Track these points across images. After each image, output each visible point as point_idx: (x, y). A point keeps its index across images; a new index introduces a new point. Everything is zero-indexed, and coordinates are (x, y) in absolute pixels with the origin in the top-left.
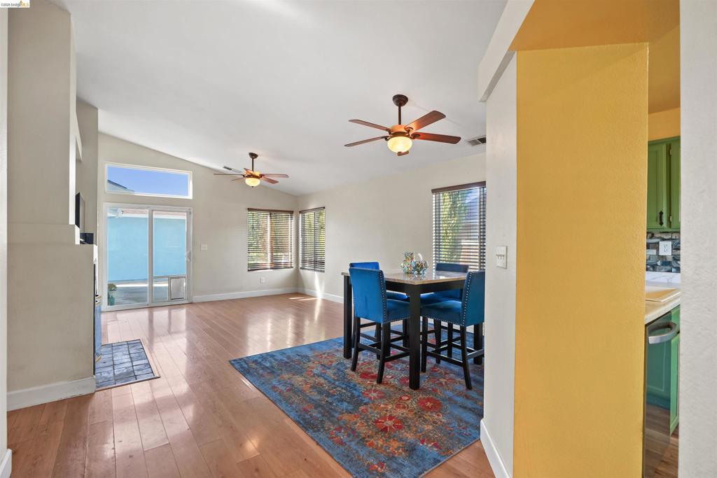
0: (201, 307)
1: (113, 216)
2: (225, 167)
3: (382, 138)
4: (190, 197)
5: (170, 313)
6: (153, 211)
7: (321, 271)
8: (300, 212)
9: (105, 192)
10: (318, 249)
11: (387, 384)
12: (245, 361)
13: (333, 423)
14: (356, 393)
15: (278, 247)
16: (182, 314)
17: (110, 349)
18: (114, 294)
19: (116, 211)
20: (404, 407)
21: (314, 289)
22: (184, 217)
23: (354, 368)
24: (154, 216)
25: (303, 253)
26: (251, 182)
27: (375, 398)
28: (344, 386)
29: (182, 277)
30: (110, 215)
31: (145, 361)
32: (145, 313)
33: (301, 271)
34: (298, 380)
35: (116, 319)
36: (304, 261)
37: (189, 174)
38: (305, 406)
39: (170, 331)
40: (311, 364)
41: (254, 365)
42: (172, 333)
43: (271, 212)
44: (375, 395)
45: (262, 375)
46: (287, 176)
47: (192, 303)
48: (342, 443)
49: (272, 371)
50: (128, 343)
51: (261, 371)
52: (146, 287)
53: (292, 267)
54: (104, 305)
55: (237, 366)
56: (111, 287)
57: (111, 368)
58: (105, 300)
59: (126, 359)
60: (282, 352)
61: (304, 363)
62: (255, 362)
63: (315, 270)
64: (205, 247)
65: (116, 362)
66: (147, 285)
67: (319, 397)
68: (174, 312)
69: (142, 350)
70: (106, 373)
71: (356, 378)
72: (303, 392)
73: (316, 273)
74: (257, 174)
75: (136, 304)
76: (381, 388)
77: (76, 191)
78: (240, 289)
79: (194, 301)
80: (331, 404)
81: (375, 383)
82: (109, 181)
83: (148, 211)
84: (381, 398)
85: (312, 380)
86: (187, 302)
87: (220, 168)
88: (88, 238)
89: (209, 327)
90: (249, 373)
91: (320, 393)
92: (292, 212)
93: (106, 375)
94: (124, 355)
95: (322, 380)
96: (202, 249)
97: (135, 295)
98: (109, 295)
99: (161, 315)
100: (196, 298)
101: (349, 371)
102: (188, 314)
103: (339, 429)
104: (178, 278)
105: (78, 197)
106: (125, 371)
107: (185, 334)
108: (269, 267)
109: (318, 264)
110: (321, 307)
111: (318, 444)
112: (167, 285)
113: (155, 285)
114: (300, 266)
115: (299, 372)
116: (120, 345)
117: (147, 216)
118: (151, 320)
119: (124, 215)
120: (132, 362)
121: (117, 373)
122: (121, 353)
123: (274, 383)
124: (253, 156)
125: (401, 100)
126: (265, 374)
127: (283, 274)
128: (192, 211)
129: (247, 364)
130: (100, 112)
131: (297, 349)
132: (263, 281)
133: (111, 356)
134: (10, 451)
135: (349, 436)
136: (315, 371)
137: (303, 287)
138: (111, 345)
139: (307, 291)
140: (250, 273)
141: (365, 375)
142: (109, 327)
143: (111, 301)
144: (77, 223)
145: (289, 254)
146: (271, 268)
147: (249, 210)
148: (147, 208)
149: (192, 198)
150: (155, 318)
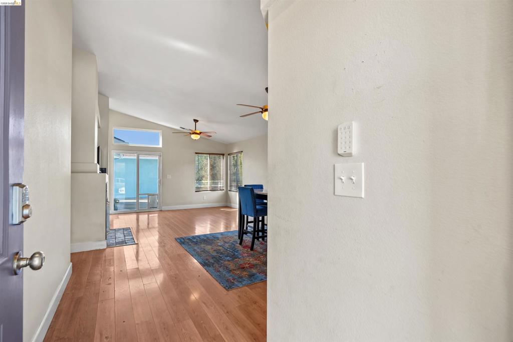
0: (166, 213)
1: (118, 157)
2: (181, 128)
3: (259, 112)
4: (160, 146)
5: (148, 216)
6: (139, 154)
8: (229, 155)
9: (112, 144)
10: (239, 178)
12: (183, 239)
13: (218, 264)
14: (236, 254)
15: (215, 176)
16: (155, 216)
18: (118, 206)
19: (119, 155)
20: (259, 260)
21: (237, 204)
22: (157, 158)
23: (241, 244)
24: (140, 158)
25: (230, 181)
26: (194, 137)
27: (245, 256)
28: (232, 251)
29: (155, 195)
30: (115, 157)
31: (132, 237)
32: (134, 216)
33: (229, 192)
34: (208, 248)
35: (118, 218)
36: (231, 186)
37: (160, 132)
38: (208, 257)
39: (149, 227)
40: (218, 241)
41: (187, 241)
42: (151, 228)
43: (210, 154)
44: (246, 255)
45: (190, 245)
46: (217, 133)
47: (161, 211)
48: (219, 271)
49: (196, 243)
50: (123, 229)
51: (190, 243)
53: (223, 190)
54: (112, 211)
55: (179, 241)
56: (116, 201)
57: (114, 239)
58: (112, 207)
59: (122, 236)
60: (205, 235)
61: (215, 241)
62: (189, 239)
63: (237, 192)
64: (169, 177)
65: (117, 237)
66: (136, 201)
67: (216, 254)
68: (151, 216)
69: (130, 232)
70: (112, 241)
71: (240, 247)
72: (209, 252)
74: (198, 132)
75: (129, 210)
76: (252, 252)
77: (98, 145)
78: (191, 203)
79: (163, 209)
80: (221, 257)
81: (249, 250)
82: (115, 138)
83: (136, 155)
84: (248, 256)
85: (215, 248)
86: (158, 210)
87: (178, 128)
88: (103, 171)
89: (168, 223)
90: (184, 243)
91: (217, 253)
92: (223, 155)
93: (112, 242)
95: (221, 248)
97: (129, 206)
98: (114, 205)
99: (143, 218)
100: (164, 208)
101: (238, 245)
102: (159, 217)
103: (220, 267)
104: (153, 195)
105: (98, 148)
106: (121, 240)
107: (157, 229)
108: (208, 189)
111: (207, 271)
112: (147, 201)
113: (140, 201)
114: (229, 189)
115: (210, 244)
116: (119, 230)
117: (136, 158)
118: (138, 219)
120: (125, 237)
121: (117, 241)
122: (120, 233)
123: (195, 248)
124: (195, 121)
126: (192, 244)
127: (218, 194)
128: (161, 154)
130: (110, 99)
132: (205, 198)
133: (114, 234)
134: (71, 263)
135: (224, 269)
136: (219, 244)
138: (115, 230)
139: (233, 205)
140: (197, 193)
141: (245, 247)
142: (114, 222)
143: (116, 209)
144: (98, 162)
145: (222, 181)
146: (210, 190)
147: (196, 153)
148: (136, 153)
149: (161, 147)
150: (140, 219)
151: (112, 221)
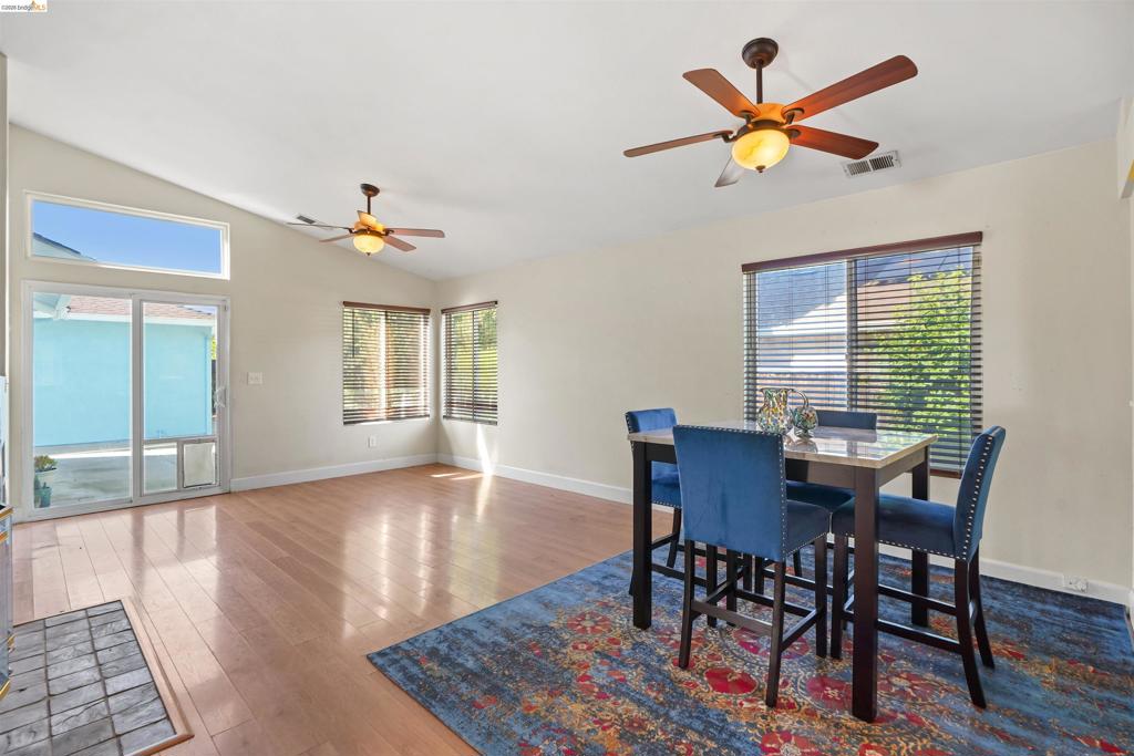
0: (253, 500)
1: (47, 316)
2: (300, 218)
3: (716, 135)
4: (225, 274)
5: (181, 517)
6: (141, 301)
7: (490, 422)
8: (443, 311)
9: (26, 258)
10: (481, 379)
11: (791, 706)
15: (402, 376)
16: (209, 516)
17: (37, 637)
18: (48, 479)
19: (53, 306)
21: (475, 456)
24: (146, 320)
25: (450, 389)
26: (367, 244)
28: (699, 725)
29: (207, 440)
32: (126, 519)
33: (445, 422)
35: (54, 542)
36: (450, 404)
37: (222, 227)
40: (573, 654)
41: (432, 665)
43: (387, 309)
45: (473, 703)
46: (440, 234)
47: (230, 493)
49: (491, 686)
50: (88, 615)
51: (464, 688)
52: (127, 458)
53: (427, 416)
54: (26, 505)
55: (391, 670)
56: (43, 463)
57: (41, 712)
58: (28, 494)
59: (84, 670)
61: (557, 652)
62: (436, 656)
63: (475, 421)
64: (256, 378)
65: (57, 688)
68: (191, 514)
69: (129, 635)
73: (479, 425)
74: (379, 227)
75: (101, 498)
79: (236, 489)
82: (38, 237)
83: (131, 301)
86: (217, 491)
87: (288, 217)
89: (285, 554)
90: (434, 696)
92: (426, 312)
94: (80, 655)
95: (633, 709)
96: (251, 382)
97: (98, 477)
98: (36, 483)
99: (161, 521)
100: (239, 483)
102: (222, 519)
104: (200, 442)
106: (84, 719)
108: (383, 415)
109: (480, 408)
110: (491, 491)
114: (443, 413)
115: (559, 683)
116: (67, 621)
119: (73, 316)
120: (103, 680)
121: (59, 730)
122: (70, 651)
124: (370, 190)
125: (761, 53)
126: (478, 696)
128: (228, 302)
129: (416, 663)
131: (513, 607)
132: (374, 444)
133: (40, 662)
136: (598, 677)
137: (451, 453)
138: (42, 625)
139: (460, 460)
140: (349, 427)
143: (42, 497)
145: (422, 390)
146: (388, 419)
147: (346, 304)
148: (131, 295)
149: (229, 278)
150: (147, 528)
151: (27, 563)
